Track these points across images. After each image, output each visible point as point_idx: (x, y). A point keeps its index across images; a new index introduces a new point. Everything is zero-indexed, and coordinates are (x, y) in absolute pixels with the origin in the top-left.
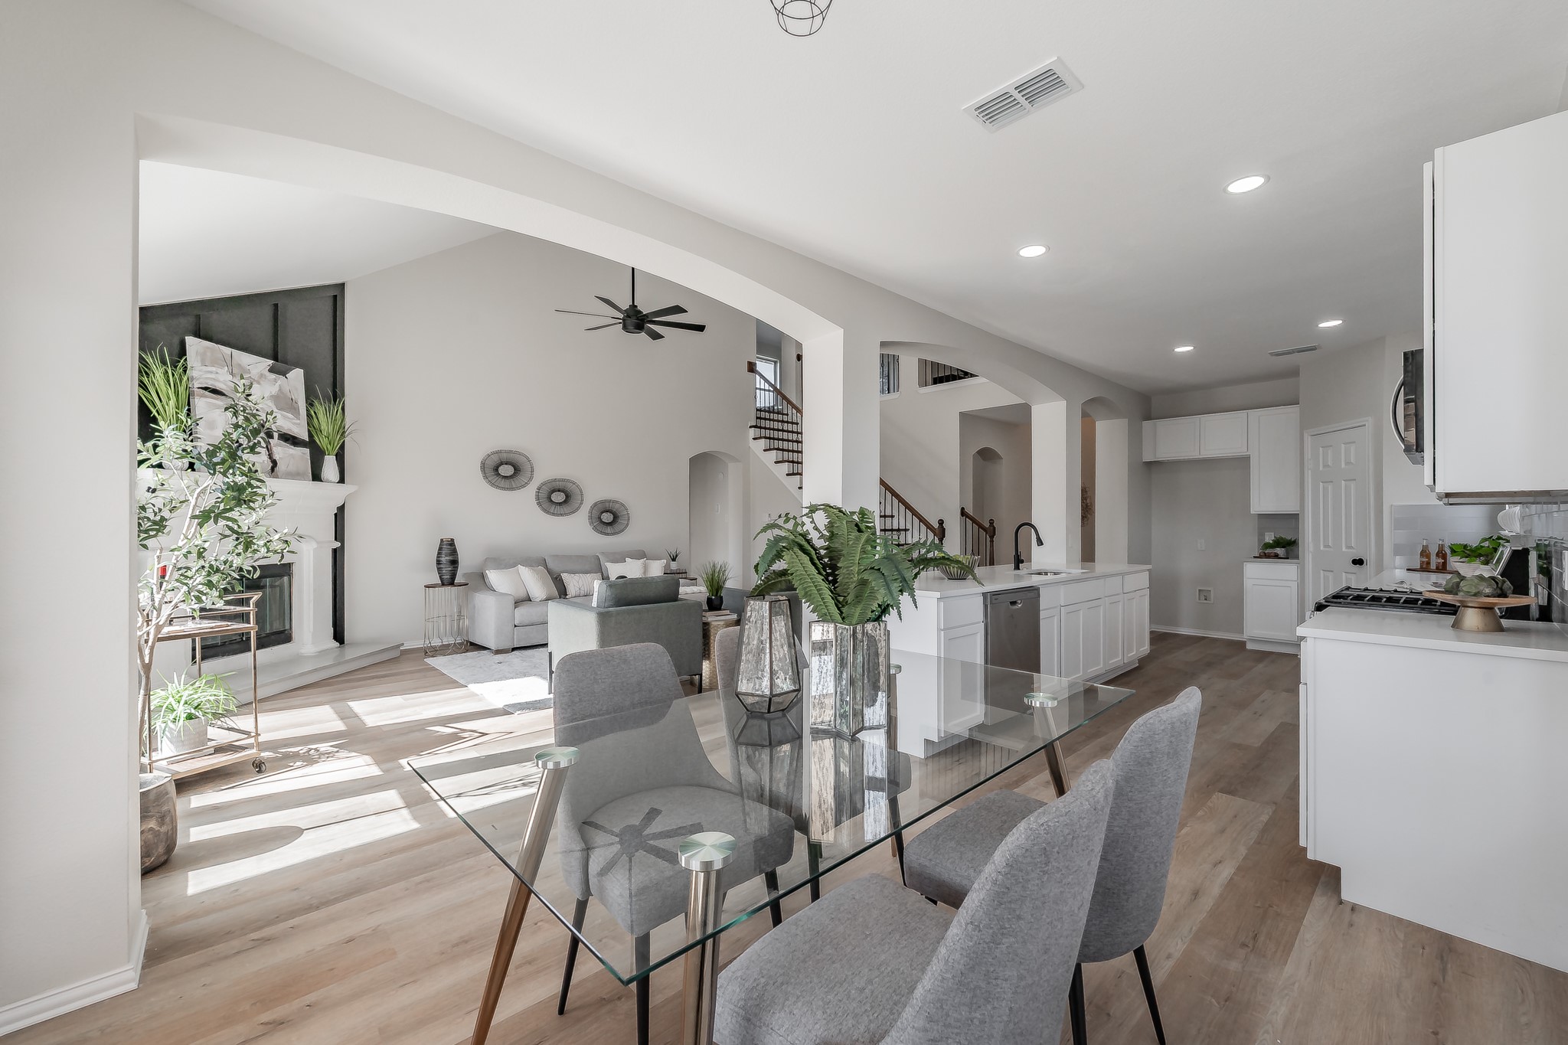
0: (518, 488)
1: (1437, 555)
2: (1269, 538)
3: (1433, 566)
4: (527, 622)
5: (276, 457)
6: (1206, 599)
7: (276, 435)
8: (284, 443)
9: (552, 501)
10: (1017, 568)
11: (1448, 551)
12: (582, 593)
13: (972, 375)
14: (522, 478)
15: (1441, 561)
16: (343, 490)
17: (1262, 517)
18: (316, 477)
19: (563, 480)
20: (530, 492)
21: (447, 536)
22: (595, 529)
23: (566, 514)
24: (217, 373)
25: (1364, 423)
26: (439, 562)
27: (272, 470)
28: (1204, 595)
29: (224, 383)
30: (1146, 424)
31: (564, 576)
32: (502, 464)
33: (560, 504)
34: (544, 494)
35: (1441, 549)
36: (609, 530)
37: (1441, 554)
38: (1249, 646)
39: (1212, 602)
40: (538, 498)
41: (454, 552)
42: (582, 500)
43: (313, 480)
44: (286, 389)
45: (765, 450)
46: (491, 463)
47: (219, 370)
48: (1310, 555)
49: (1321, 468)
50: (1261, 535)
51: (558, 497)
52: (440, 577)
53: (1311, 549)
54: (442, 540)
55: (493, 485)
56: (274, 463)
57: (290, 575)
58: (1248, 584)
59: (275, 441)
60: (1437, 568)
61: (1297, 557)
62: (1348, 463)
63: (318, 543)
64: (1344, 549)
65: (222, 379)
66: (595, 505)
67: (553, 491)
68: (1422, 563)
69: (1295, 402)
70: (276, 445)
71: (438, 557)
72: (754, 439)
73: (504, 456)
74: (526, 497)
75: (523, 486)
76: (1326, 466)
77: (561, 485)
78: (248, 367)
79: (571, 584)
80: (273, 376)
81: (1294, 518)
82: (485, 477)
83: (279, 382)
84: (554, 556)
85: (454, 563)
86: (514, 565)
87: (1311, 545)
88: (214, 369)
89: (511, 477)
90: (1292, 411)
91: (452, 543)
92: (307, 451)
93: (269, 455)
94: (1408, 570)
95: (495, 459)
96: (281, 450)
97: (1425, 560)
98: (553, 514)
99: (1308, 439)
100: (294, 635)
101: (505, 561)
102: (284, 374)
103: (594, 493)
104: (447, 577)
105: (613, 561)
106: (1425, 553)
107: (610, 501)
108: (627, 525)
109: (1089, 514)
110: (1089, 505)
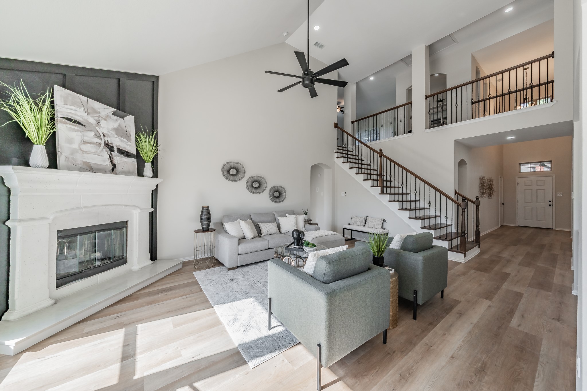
0: (238, 180)
4: (244, 252)
5: (116, 162)
7: (116, 150)
8: (121, 155)
9: (253, 186)
12: (269, 233)
14: (240, 176)
16: (155, 181)
18: (140, 173)
19: (258, 177)
20: (243, 183)
21: (205, 205)
22: (272, 200)
23: (259, 193)
24: (76, 110)
26: (201, 219)
27: (113, 169)
29: (81, 116)
31: (260, 224)
32: (231, 168)
33: (256, 188)
34: (249, 183)
36: (277, 200)
40: (247, 185)
41: (209, 213)
42: (266, 186)
43: (138, 176)
44: (123, 125)
45: (342, 163)
46: (226, 168)
47: (78, 109)
51: (256, 185)
52: (202, 226)
54: (203, 207)
55: (227, 179)
56: (114, 166)
57: (126, 227)
59: (115, 153)
63: (141, 209)
65: (79, 114)
66: (272, 188)
67: (253, 182)
70: (116, 156)
71: (201, 216)
72: (337, 158)
73: (232, 165)
74: (241, 185)
75: (240, 179)
77: (256, 179)
78: (99, 110)
79: (264, 229)
80: (115, 117)
82: (224, 175)
83: (119, 121)
84: (255, 214)
85: (209, 219)
86: (236, 219)
88: (73, 108)
89: (235, 175)
91: (208, 209)
92: (135, 160)
93: (111, 161)
95: (228, 166)
96: (118, 159)
98: (254, 193)
100: (128, 260)
101: (232, 217)
102: (122, 117)
103: (271, 183)
104: (205, 227)
105: (281, 216)
107: (277, 187)
108: (285, 198)
109: (494, 192)
110: (493, 188)
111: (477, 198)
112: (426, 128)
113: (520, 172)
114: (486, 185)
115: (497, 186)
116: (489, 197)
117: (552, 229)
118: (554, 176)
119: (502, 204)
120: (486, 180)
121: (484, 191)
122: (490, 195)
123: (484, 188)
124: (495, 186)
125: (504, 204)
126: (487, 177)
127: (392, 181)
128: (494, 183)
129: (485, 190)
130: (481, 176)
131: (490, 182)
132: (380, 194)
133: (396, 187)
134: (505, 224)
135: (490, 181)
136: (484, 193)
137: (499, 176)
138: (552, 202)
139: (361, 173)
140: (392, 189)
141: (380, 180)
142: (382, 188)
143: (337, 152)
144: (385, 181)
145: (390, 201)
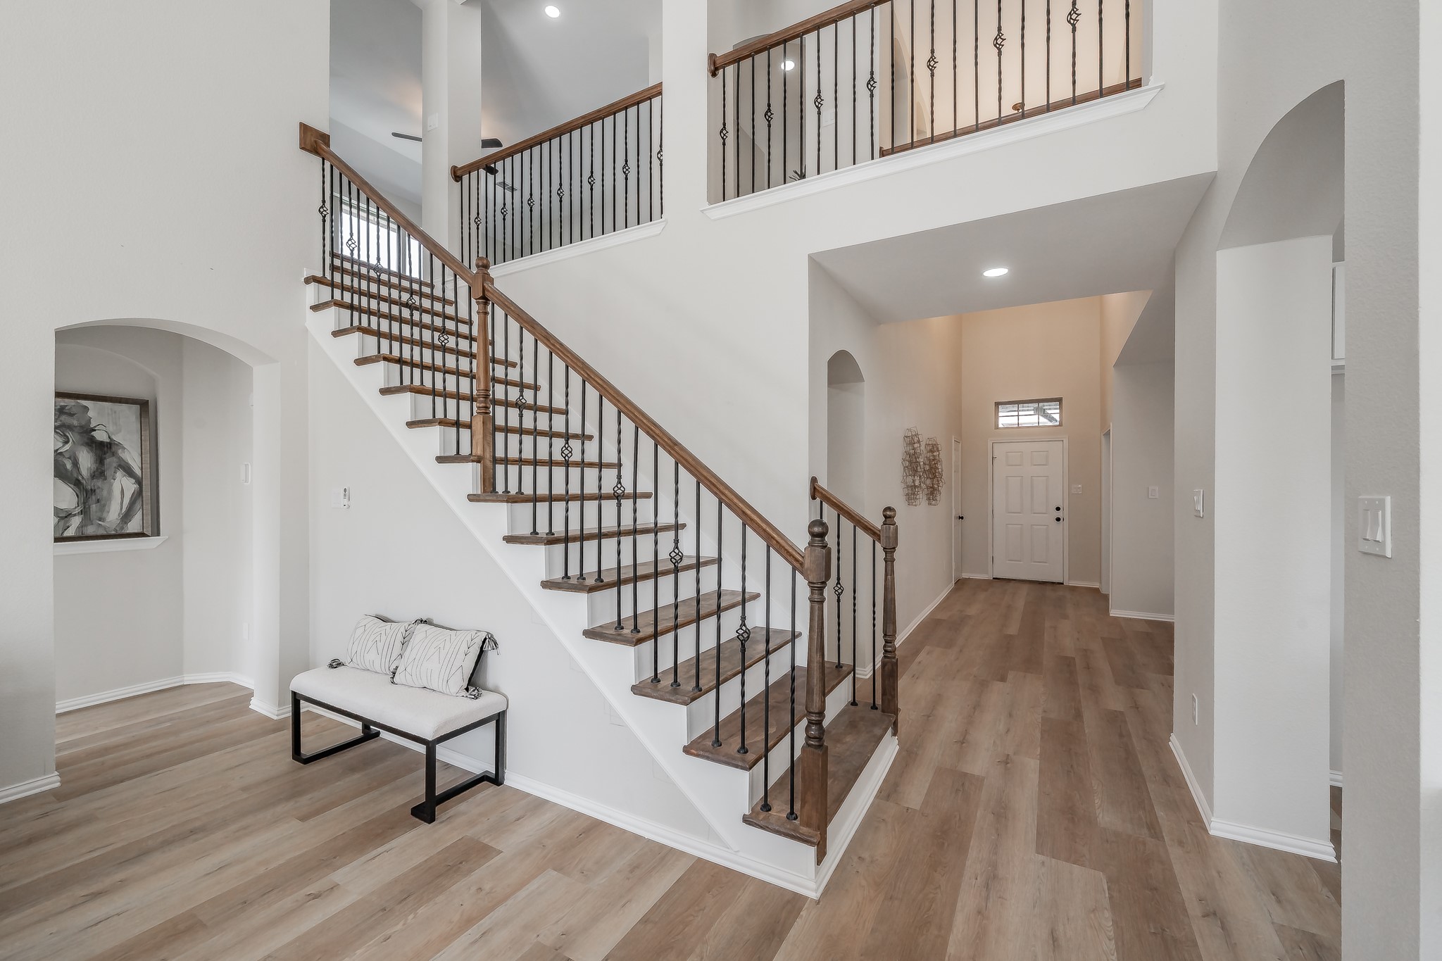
72: (313, 308)
109: (941, 485)
110: (940, 470)
111: (889, 514)
112: (711, 200)
113: (997, 427)
114: (921, 460)
115: (949, 464)
116: (929, 499)
117: (1063, 584)
118: (1066, 441)
119: (960, 518)
120: (923, 444)
121: (917, 483)
122: (932, 493)
123: (916, 471)
124: (943, 467)
125: (962, 518)
126: (926, 434)
127: (590, 438)
128: (943, 456)
129: (920, 477)
130: (909, 430)
131: (932, 451)
132: (472, 498)
133: (591, 465)
134: (965, 575)
135: (933, 448)
136: (915, 487)
137: (953, 437)
138: (1062, 509)
139: (400, 389)
140: (528, 471)
141: (478, 425)
142: (489, 464)
143: (314, 279)
144: (500, 429)
145: (510, 539)
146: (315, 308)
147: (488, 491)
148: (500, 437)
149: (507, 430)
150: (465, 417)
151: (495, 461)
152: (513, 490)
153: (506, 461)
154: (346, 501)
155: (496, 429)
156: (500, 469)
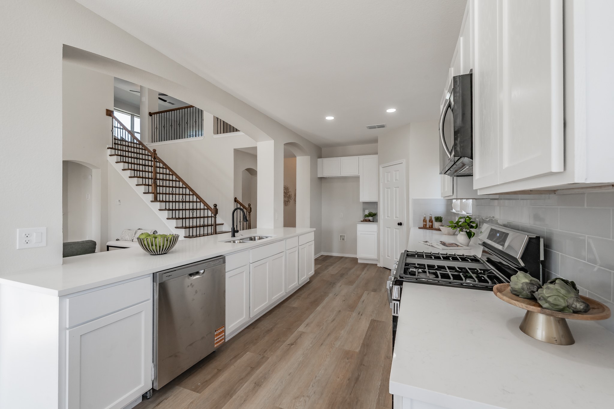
1: (429, 221)
2: (367, 213)
3: (428, 226)
6: (343, 240)
10: (234, 236)
11: (433, 219)
13: (237, 130)
15: (431, 224)
17: (365, 203)
25: (401, 162)
28: (342, 238)
30: (319, 160)
35: (431, 218)
37: (431, 221)
38: (359, 261)
39: (345, 241)
45: (116, 162)
48: (382, 220)
49: (386, 182)
50: (364, 210)
53: (382, 218)
58: (359, 234)
60: (429, 227)
61: (377, 221)
62: (396, 180)
64: (394, 218)
68: (424, 225)
69: (376, 153)
76: (388, 181)
81: (375, 204)
87: (382, 216)
90: (375, 157)
94: (419, 228)
97: (425, 223)
99: (381, 169)
106: (425, 220)
111: (249, 205)
112: (214, 133)
123: (288, 197)
132: (152, 201)
139: (134, 177)
140: (164, 196)
141: (153, 185)
142: (156, 194)
143: (110, 148)
144: (158, 186)
145: (160, 210)
146: (110, 155)
147: (155, 200)
148: (158, 188)
149: (160, 186)
150: (150, 183)
151: (157, 193)
152: (161, 200)
153: (160, 193)
154: (119, 203)
155: (157, 186)
156: (158, 195)
